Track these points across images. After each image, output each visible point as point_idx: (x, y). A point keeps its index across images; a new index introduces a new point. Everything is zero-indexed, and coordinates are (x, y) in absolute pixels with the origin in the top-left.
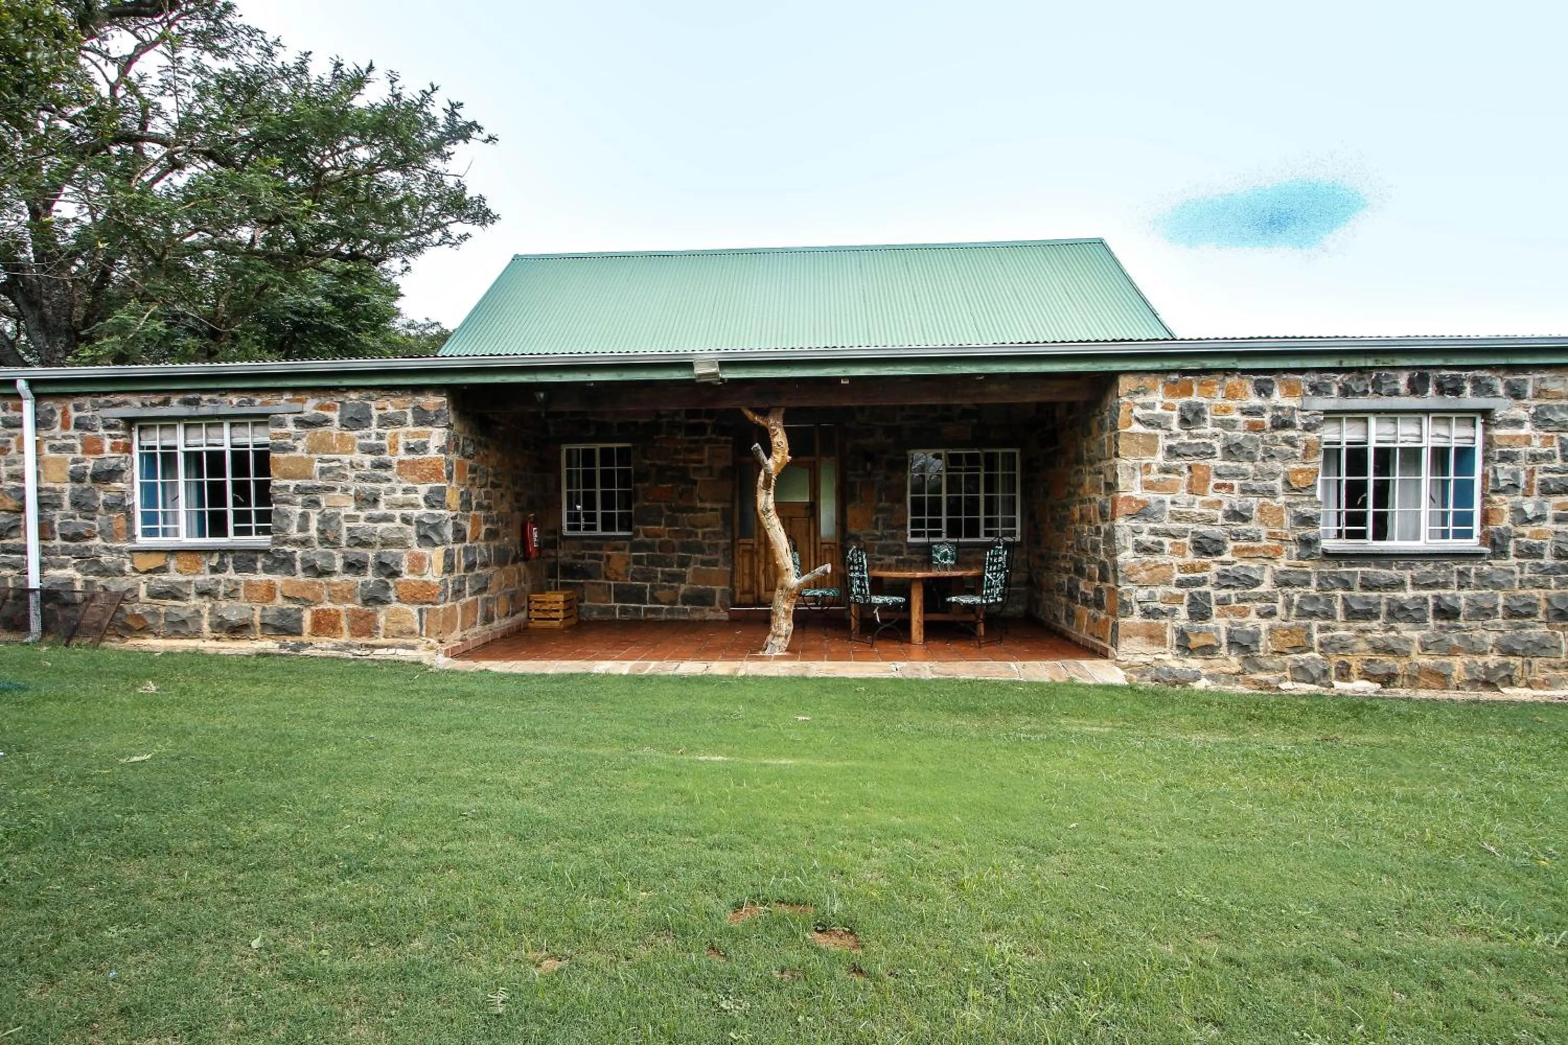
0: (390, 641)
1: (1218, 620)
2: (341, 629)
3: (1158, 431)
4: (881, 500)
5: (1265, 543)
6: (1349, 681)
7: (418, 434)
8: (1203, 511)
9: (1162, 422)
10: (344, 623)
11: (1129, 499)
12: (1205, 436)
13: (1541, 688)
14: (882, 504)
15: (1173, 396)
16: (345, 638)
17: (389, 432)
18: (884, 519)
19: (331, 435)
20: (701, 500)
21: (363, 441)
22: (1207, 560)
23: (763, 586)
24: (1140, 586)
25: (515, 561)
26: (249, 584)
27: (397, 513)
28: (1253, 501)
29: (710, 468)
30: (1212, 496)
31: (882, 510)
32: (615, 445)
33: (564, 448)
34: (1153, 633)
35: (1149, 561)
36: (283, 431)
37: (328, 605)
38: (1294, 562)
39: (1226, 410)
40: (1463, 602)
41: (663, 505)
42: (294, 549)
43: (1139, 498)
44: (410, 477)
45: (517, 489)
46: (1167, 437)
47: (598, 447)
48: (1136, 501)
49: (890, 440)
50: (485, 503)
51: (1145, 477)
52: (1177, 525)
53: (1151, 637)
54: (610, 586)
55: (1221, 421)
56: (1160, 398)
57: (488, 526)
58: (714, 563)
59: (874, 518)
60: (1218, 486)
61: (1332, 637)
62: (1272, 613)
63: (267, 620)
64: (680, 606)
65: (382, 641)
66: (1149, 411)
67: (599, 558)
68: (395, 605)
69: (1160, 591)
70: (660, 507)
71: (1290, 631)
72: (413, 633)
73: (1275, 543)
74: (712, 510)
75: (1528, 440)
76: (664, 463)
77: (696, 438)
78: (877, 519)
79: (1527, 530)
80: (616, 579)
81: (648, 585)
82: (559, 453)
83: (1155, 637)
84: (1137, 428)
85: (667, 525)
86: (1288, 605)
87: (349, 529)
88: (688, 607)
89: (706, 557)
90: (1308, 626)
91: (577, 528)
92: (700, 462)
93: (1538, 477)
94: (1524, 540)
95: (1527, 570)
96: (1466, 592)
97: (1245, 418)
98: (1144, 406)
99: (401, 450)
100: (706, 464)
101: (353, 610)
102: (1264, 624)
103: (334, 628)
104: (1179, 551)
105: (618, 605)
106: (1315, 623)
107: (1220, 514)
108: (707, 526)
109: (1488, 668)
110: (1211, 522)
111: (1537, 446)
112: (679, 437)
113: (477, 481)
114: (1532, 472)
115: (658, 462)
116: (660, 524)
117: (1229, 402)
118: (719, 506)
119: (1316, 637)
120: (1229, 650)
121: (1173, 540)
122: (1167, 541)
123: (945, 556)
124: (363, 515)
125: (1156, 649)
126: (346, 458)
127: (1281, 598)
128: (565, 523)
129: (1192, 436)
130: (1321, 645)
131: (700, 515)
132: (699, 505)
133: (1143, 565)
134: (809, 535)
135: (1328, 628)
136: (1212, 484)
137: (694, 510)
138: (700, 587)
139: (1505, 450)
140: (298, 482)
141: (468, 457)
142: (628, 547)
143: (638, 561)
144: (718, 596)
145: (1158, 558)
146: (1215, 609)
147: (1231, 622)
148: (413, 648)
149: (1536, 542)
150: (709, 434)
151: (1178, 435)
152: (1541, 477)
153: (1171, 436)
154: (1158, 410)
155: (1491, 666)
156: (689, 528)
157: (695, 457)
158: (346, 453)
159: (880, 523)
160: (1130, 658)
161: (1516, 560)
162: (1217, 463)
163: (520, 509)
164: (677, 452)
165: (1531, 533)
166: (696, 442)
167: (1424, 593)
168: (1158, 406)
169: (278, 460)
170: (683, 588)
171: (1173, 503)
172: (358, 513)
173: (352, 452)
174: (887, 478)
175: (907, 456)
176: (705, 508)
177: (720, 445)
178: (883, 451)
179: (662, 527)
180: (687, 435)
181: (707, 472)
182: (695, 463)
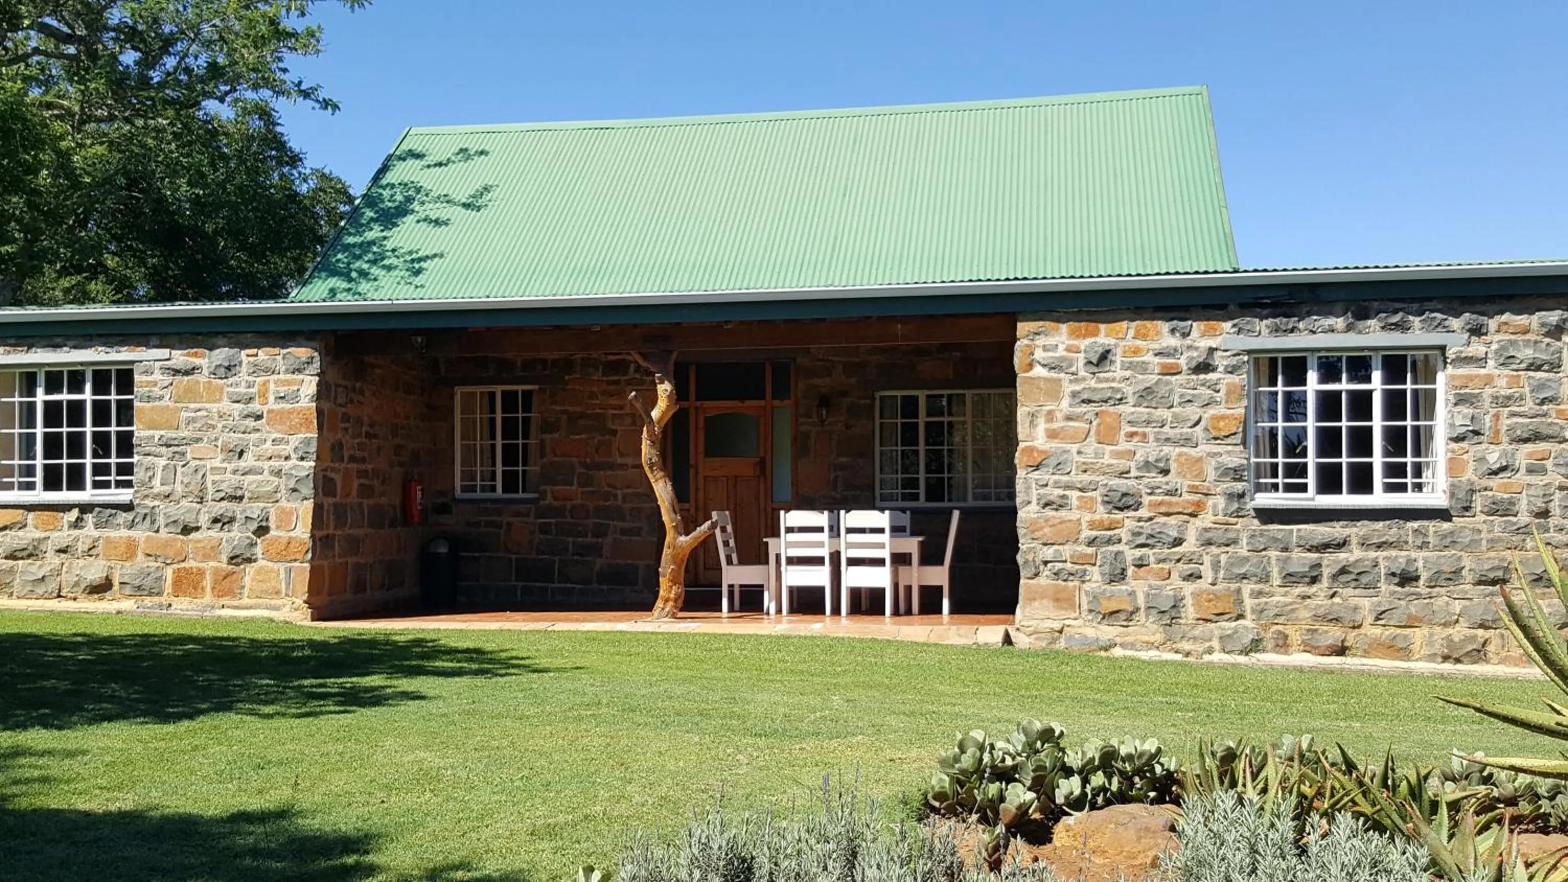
0: (254, 601)
1: (1134, 583)
2: (203, 589)
3: (1062, 375)
4: (840, 454)
5: (1186, 496)
6: (1286, 653)
7: (288, 383)
8: (1114, 461)
9: (1064, 365)
10: (208, 582)
11: (1031, 450)
12: (1113, 380)
13: (1516, 665)
14: (842, 459)
15: (1078, 337)
16: (208, 598)
17: (258, 380)
18: (847, 479)
19: (198, 382)
20: (622, 455)
21: (231, 389)
22: (1119, 516)
23: (702, 563)
24: (1045, 544)
25: (393, 525)
26: (108, 540)
27: (266, 465)
28: (1172, 451)
30: (1123, 446)
31: (842, 466)
32: (520, 388)
33: (459, 390)
34: (1061, 596)
35: (1054, 517)
36: (149, 378)
37: (191, 564)
38: (1220, 518)
39: (1137, 351)
40: (1420, 564)
41: (574, 460)
42: (156, 503)
43: (1041, 448)
44: (280, 427)
45: (397, 441)
46: (1071, 381)
47: (499, 389)
48: (1038, 451)
49: (853, 380)
50: (358, 454)
51: (1048, 426)
52: (1086, 477)
53: (1057, 600)
54: (510, 560)
55: (1131, 363)
56: (1064, 337)
57: (362, 481)
58: (638, 532)
59: (832, 476)
60: (1132, 435)
61: (1266, 603)
62: (1194, 577)
63: (126, 579)
64: (595, 586)
65: (246, 601)
66: (1051, 354)
67: (499, 526)
68: (261, 563)
69: (1067, 551)
70: (572, 463)
71: (1215, 595)
72: (278, 593)
73: (1196, 497)
74: (634, 467)
75: (1489, 380)
76: (578, 409)
77: (616, 378)
78: (836, 477)
79: (1495, 482)
80: (518, 553)
81: (557, 558)
82: (452, 397)
83: (1063, 600)
84: (1038, 371)
85: (580, 485)
86: (1216, 566)
87: (214, 483)
88: (605, 587)
89: (627, 525)
90: (1239, 591)
91: (473, 489)
93: (1505, 423)
94: (1490, 494)
95: (1497, 529)
96: (1424, 554)
97: (1157, 360)
98: (1045, 348)
99: (271, 399)
100: (628, 410)
101: (216, 568)
102: (1189, 588)
103: (195, 588)
104: (1088, 505)
105: (521, 584)
106: (1247, 588)
107: (1133, 464)
108: (628, 487)
109: (1452, 641)
110: (1123, 474)
111: (1502, 387)
112: (595, 377)
113: (350, 431)
114: (1497, 417)
115: (571, 409)
116: (572, 484)
117: (1139, 342)
119: (1249, 603)
120: (1147, 616)
121: (1081, 494)
122: (1074, 495)
124: (230, 467)
125: (1064, 614)
126: (214, 407)
127: (1207, 559)
128: (458, 483)
129: (1099, 380)
130: (1253, 611)
131: (619, 472)
132: (619, 461)
133: (1047, 521)
134: (758, 499)
135: (1260, 594)
136: (1123, 433)
137: (612, 466)
138: (618, 561)
139: (1462, 392)
140: (162, 432)
141: (341, 405)
142: (533, 512)
143: (544, 529)
144: (641, 573)
145: (1063, 513)
146: (1130, 571)
147: (1150, 586)
148: (277, 608)
149: (1506, 496)
150: (632, 374)
151: (1084, 379)
152: (1508, 422)
153: (1076, 381)
154: (1061, 352)
155: (1456, 639)
156: (606, 489)
157: (614, 401)
158: (214, 402)
160: (1034, 623)
161: (1484, 517)
162: (1126, 409)
163: (401, 464)
164: (593, 396)
165: (1500, 486)
166: (617, 383)
167: (1372, 554)
168: (1061, 347)
169: (141, 410)
170: (599, 562)
171: (1079, 453)
172: (225, 465)
173: (220, 400)
174: (848, 427)
175: (874, 399)
176: (627, 465)
177: (645, 387)
178: (844, 394)
179: (574, 488)
180: (604, 374)
181: (629, 420)
182: (615, 409)
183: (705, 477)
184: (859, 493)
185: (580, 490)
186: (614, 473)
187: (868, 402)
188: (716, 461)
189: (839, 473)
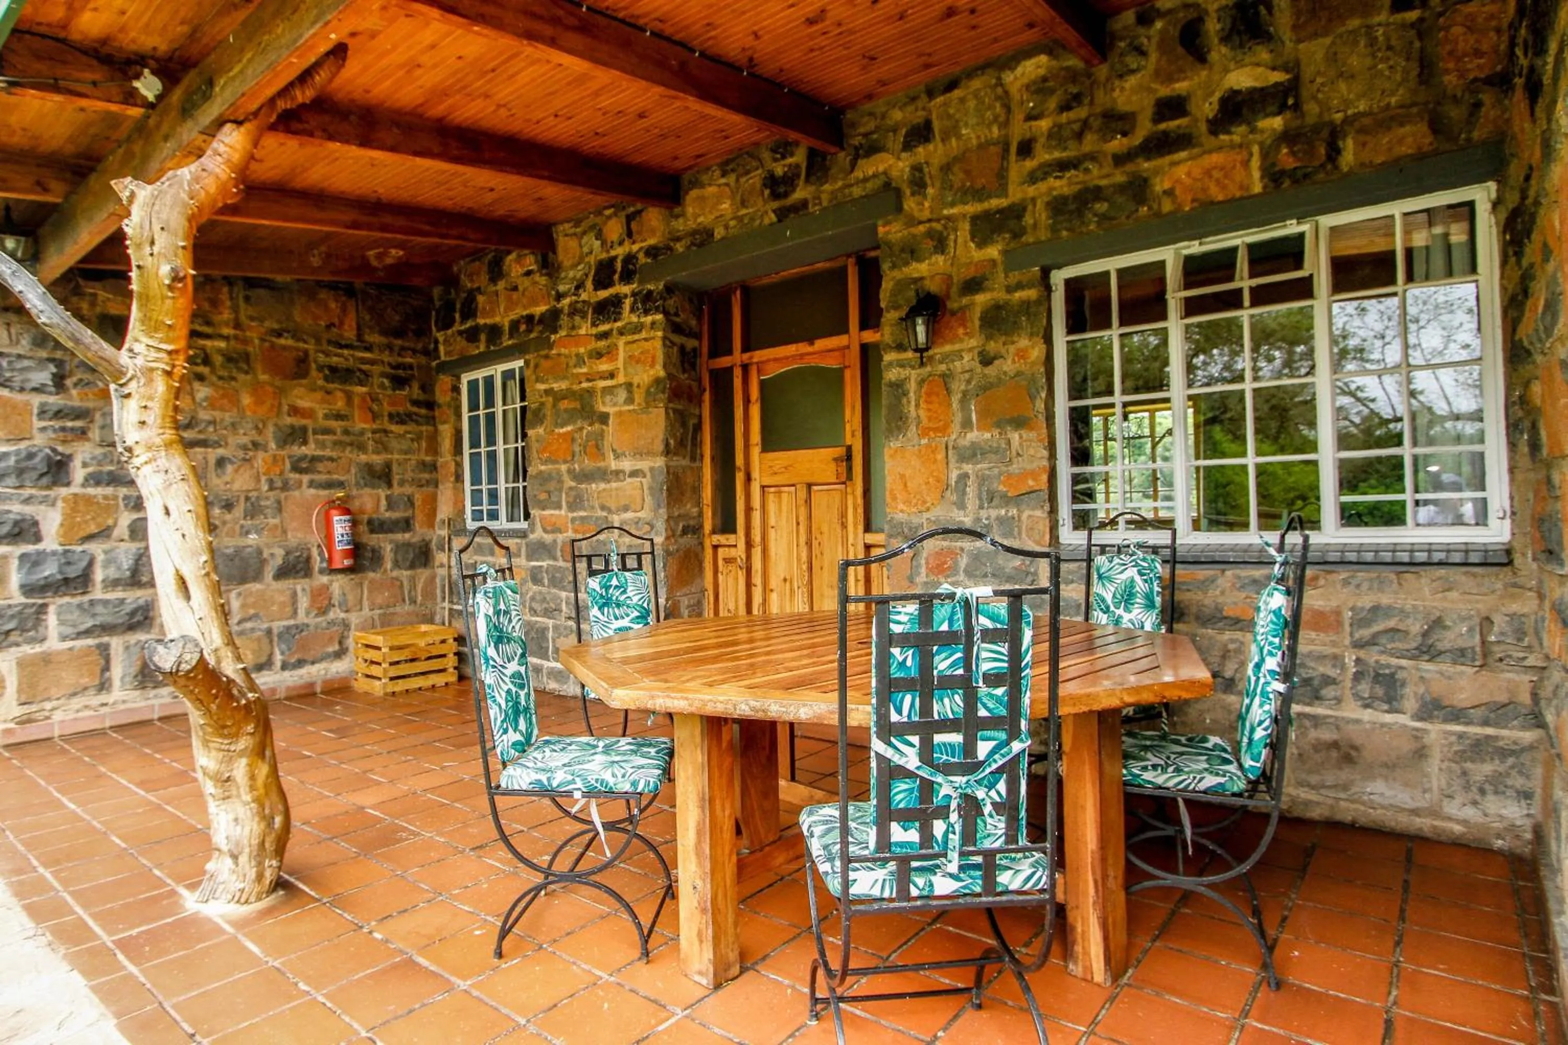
4: (967, 424)
14: (973, 436)
18: (982, 479)
20: (617, 455)
29: (629, 386)
31: (972, 454)
33: (464, 379)
41: (563, 467)
47: (497, 371)
49: (993, 252)
70: (559, 472)
74: (634, 474)
76: (563, 385)
77: (607, 327)
78: (964, 477)
81: (548, 623)
82: (459, 390)
85: (570, 508)
91: (481, 516)
92: (612, 375)
100: (621, 379)
112: (583, 331)
115: (556, 386)
116: (560, 506)
118: (644, 465)
123: (1127, 597)
128: (468, 508)
131: (615, 485)
132: (613, 464)
134: (844, 526)
137: (604, 475)
142: (524, 550)
143: (537, 577)
150: (628, 317)
157: (604, 366)
159: (971, 491)
164: (580, 360)
166: (605, 335)
174: (986, 360)
175: (1048, 288)
176: (623, 472)
177: (644, 334)
178: (973, 286)
179: (563, 512)
180: (594, 325)
181: (622, 395)
182: (605, 378)
183: (763, 487)
184: (1014, 512)
185: (570, 515)
186: (608, 486)
187: (1031, 294)
188: (780, 458)
189: (968, 468)
